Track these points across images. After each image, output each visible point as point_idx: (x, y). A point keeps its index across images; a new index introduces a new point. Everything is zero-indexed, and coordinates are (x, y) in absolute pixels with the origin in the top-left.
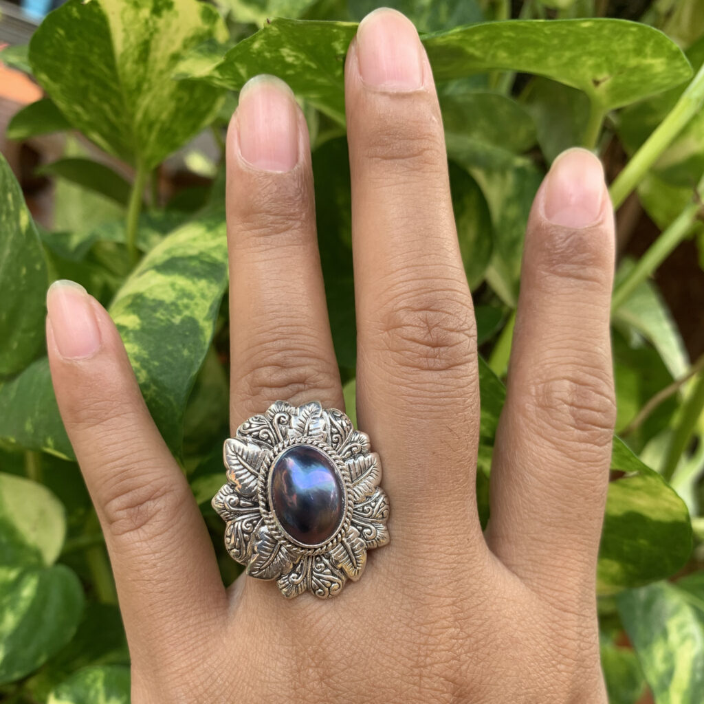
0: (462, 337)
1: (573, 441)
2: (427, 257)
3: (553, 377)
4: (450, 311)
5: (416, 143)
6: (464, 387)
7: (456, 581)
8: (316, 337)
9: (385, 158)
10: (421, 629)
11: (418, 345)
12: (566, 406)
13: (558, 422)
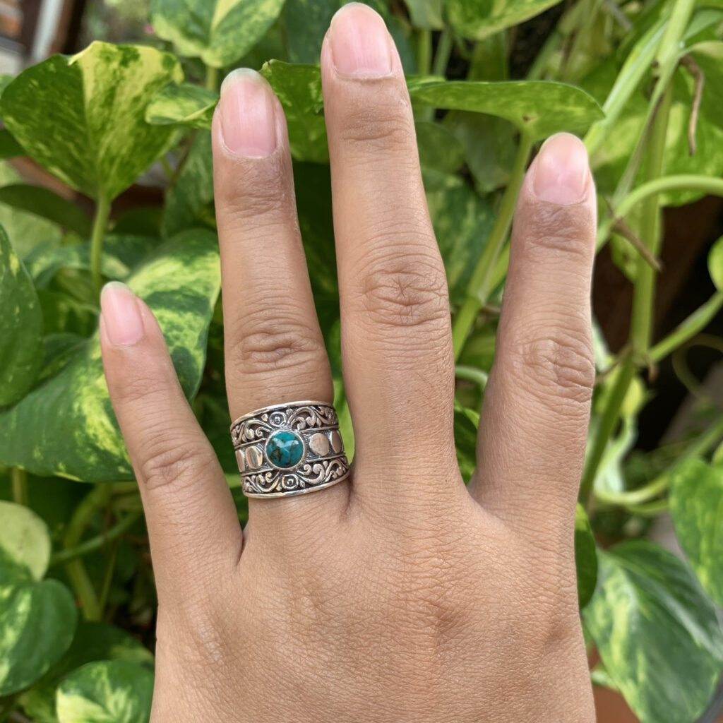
0: (432, 295)
1: (556, 395)
2: (398, 226)
3: (539, 337)
4: (421, 273)
5: (385, 124)
6: (435, 340)
7: (436, 517)
8: (299, 307)
9: (358, 139)
10: (405, 559)
11: (391, 303)
12: (550, 363)
13: (543, 378)
